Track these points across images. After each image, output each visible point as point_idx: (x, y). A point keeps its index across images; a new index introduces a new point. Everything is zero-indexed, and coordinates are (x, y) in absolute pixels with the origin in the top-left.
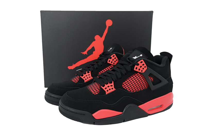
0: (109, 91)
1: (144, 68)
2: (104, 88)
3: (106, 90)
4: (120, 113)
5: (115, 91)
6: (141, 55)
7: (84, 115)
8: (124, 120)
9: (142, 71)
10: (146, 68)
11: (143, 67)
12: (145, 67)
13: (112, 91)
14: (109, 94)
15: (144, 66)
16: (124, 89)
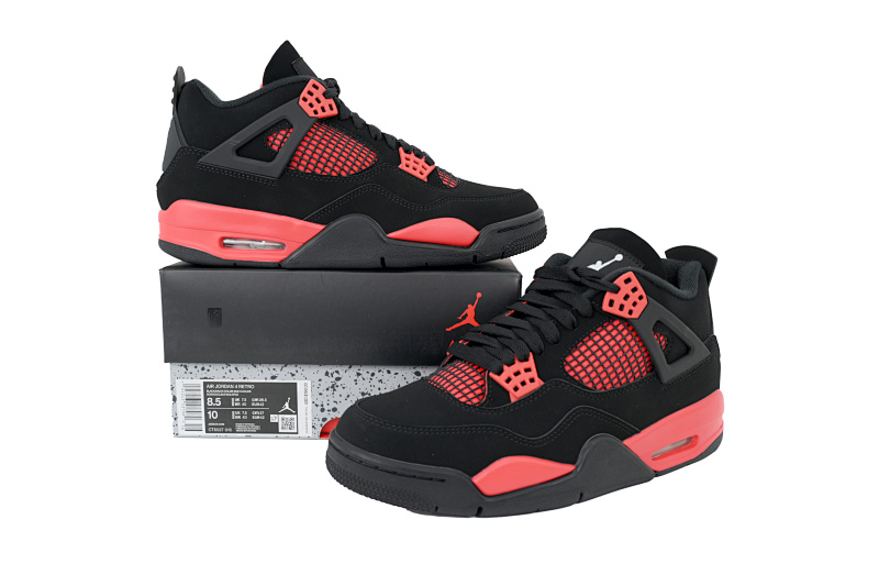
0: (523, 391)
1: (638, 300)
2: (501, 379)
3: (509, 387)
4: (568, 468)
5: (541, 388)
6: (619, 257)
7: (443, 481)
8: (581, 495)
9: (630, 312)
10: (644, 301)
11: (634, 297)
12: (641, 298)
13: (530, 387)
14: (522, 401)
15: (637, 294)
16: (572, 378)
